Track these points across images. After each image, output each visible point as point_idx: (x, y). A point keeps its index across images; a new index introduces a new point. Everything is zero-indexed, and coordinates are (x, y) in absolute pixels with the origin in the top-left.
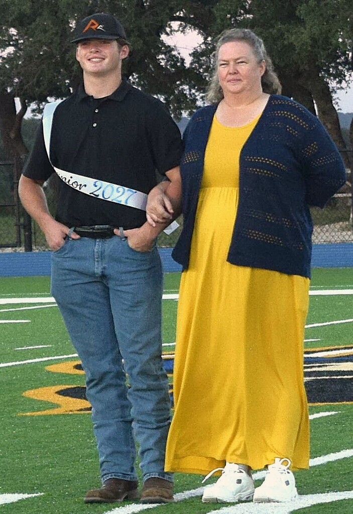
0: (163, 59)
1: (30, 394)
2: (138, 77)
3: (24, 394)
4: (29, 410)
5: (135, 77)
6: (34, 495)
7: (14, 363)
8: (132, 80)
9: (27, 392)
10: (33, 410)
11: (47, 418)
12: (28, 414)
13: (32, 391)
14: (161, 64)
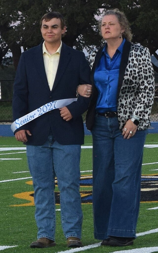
0: (95, 27)
1: (17, 195)
2: (83, 36)
3: (13, 196)
4: (15, 204)
5: (81, 36)
6: (12, 247)
7: (11, 180)
8: (80, 38)
9: (15, 195)
10: (17, 203)
11: (24, 208)
12: (15, 206)
13: (18, 194)
14: (94, 30)
